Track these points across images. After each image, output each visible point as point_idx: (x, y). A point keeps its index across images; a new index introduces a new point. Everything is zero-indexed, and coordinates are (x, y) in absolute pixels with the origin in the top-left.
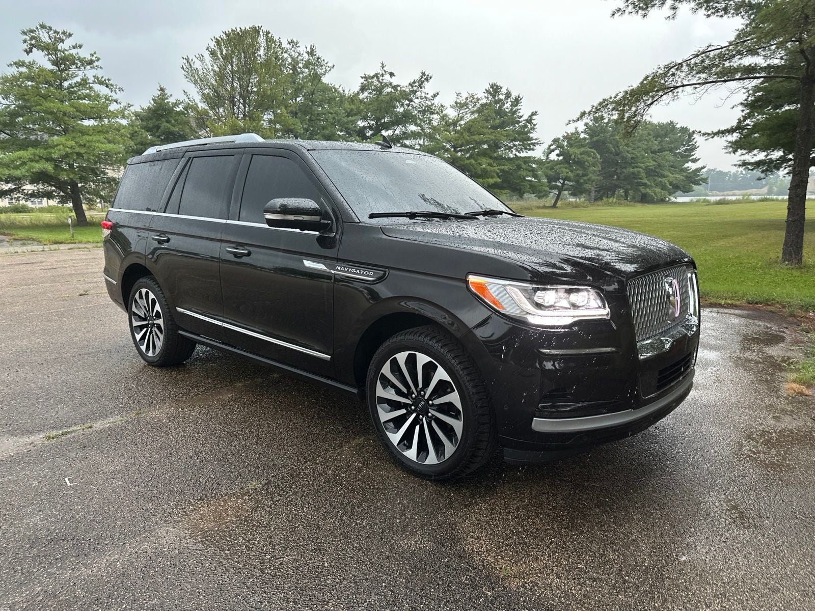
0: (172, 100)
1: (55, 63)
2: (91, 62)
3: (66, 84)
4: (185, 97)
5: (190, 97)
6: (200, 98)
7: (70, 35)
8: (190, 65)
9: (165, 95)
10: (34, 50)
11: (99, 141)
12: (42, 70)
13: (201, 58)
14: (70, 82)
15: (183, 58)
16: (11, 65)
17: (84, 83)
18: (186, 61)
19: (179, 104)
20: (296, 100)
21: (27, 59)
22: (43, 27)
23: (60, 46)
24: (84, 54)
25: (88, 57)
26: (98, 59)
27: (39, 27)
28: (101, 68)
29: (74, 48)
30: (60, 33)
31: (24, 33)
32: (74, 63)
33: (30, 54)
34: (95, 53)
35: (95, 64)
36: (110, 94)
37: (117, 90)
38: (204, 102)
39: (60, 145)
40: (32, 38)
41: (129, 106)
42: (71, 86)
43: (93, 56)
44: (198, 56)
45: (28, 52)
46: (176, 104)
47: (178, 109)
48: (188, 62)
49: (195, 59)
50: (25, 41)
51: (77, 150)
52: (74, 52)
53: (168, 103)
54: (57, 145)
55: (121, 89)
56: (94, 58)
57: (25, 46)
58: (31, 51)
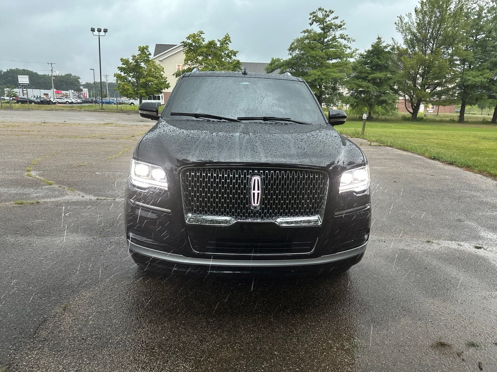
0: (384, 44)
1: (323, 29)
2: (340, 26)
3: (326, 40)
4: (392, 42)
5: (396, 41)
6: (403, 42)
7: (333, 12)
8: (402, 21)
9: (381, 41)
10: (314, 23)
11: (333, 72)
12: (315, 33)
13: (409, 15)
14: (328, 39)
15: (398, 17)
16: (302, 32)
17: (334, 39)
18: (399, 19)
19: (388, 46)
20: (476, 37)
21: (310, 28)
22: (320, 9)
23: (327, 19)
24: (338, 22)
25: (339, 24)
26: (344, 24)
27: (318, 10)
28: (346, 29)
29: (334, 19)
30: (328, 12)
31: (311, 14)
32: (331, 28)
33: (312, 25)
34: (343, 21)
35: (343, 27)
36: (347, 44)
37: (352, 41)
38: (406, 44)
39: (313, 74)
40: (314, 16)
41: (357, 50)
42: (328, 41)
43: (342, 22)
44: (407, 14)
45: (311, 24)
46: (386, 47)
47: (387, 50)
48: (400, 19)
49: (405, 17)
50: (310, 19)
51: (321, 76)
52: (333, 21)
53: (381, 46)
54: (311, 75)
55: (354, 41)
56: (342, 24)
57: (310, 21)
58: (312, 24)
